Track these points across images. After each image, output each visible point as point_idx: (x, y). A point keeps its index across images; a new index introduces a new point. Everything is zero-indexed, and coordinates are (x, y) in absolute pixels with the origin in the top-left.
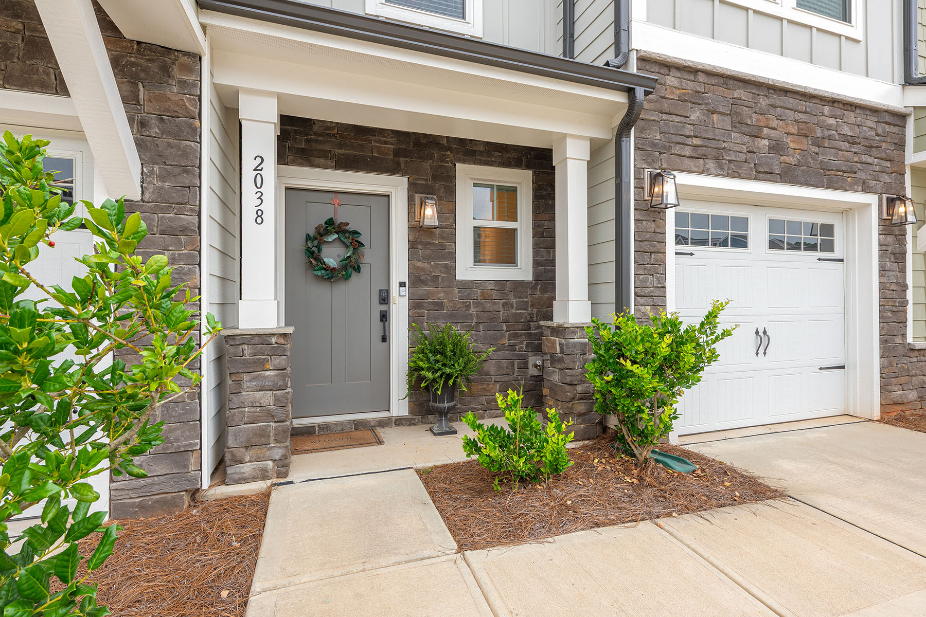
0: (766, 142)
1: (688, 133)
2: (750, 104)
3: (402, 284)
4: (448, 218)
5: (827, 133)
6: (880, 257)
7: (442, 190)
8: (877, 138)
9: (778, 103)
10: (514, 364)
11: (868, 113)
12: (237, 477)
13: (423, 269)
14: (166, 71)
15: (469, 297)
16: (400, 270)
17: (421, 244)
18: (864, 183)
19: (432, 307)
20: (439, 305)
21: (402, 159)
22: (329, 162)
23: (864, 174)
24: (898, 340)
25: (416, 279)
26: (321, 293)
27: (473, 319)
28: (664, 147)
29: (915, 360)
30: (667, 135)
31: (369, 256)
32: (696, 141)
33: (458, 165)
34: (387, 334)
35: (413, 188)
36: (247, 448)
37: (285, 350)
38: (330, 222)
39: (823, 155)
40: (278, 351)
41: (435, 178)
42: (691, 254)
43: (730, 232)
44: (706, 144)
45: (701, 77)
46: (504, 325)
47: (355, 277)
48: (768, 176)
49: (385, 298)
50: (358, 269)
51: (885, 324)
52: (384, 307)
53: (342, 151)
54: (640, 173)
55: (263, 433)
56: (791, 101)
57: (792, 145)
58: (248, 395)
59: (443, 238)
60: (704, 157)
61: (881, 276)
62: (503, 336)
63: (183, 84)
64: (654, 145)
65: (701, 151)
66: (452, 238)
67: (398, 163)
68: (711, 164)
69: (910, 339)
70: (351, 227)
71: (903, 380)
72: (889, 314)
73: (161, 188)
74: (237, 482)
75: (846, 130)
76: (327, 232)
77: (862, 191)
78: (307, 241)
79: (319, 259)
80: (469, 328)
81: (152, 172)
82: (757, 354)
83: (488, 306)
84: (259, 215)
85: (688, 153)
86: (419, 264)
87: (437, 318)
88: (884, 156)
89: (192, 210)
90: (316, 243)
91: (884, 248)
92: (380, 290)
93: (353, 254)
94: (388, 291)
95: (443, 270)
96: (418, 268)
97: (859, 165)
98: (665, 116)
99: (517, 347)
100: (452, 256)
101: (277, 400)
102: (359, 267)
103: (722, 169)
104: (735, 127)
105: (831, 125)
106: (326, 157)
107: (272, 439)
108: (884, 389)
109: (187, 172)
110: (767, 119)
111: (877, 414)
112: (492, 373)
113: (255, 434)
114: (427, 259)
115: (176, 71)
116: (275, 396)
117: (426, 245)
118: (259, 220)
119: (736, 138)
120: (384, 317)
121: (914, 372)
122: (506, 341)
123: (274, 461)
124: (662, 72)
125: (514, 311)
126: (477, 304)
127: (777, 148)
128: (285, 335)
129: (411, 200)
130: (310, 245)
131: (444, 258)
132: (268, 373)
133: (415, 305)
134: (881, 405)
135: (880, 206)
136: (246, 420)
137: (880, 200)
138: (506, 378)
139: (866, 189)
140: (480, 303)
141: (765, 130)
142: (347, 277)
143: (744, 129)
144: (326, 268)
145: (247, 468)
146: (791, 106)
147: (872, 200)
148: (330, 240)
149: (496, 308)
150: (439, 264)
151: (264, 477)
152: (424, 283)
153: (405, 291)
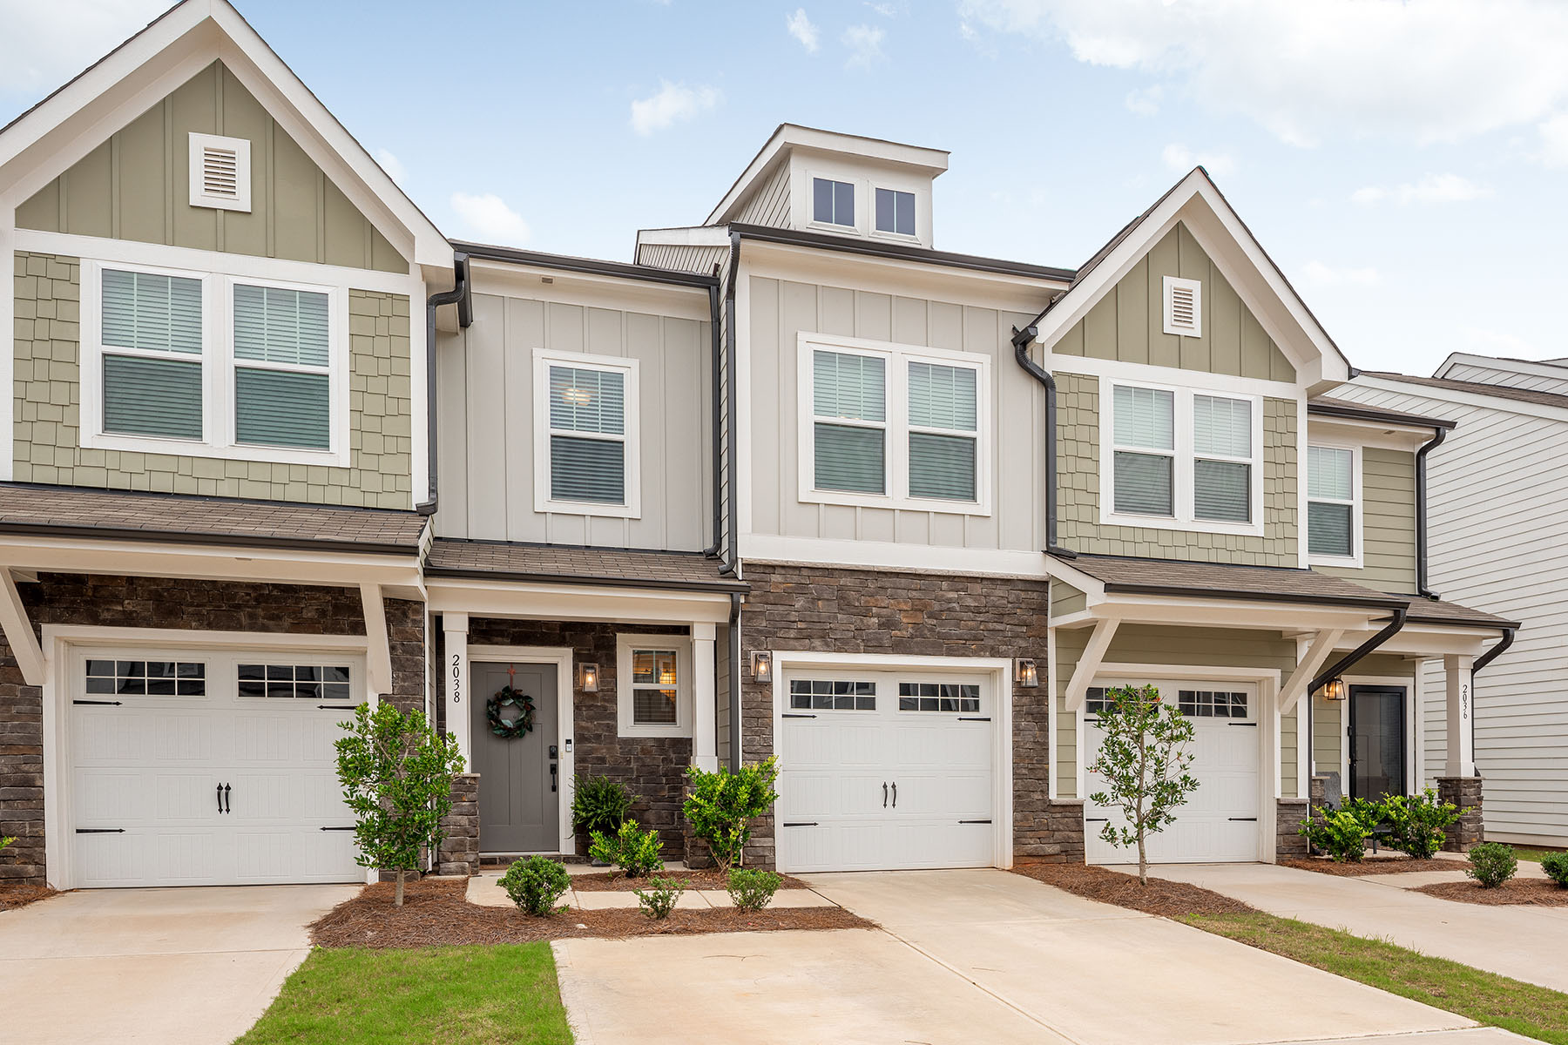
0: (876, 620)
1: (793, 619)
2: (857, 589)
3: (568, 742)
4: (609, 683)
5: (945, 606)
6: (1015, 717)
7: (604, 658)
8: (1010, 605)
9: (888, 585)
10: (674, 815)
11: (999, 583)
12: (446, 870)
13: (587, 729)
14: (405, 614)
15: (630, 752)
16: (566, 729)
17: (585, 706)
18: (993, 649)
19: (595, 761)
20: (602, 760)
21: (567, 633)
22: (505, 640)
23: (992, 641)
24: (1037, 796)
25: (580, 737)
26: (501, 749)
27: (633, 772)
28: (769, 632)
29: (1059, 815)
30: (772, 623)
31: (540, 717)
32: (800, 625)
33: (618, 634)
34: (556, 784)
35: (577, 658)
36: (452, 852)
37: (475, 788)
38: (507, 689)
39: (940, 626)
40: (471, 789)
41: (597, 647)
42: (814, 717)
43: (855, 696)
44: (811, 626)
45: (805, 572)
46: (664, 778)
47: (528, 735)
48: (878, 649)
49: (554, 754)
50: (531, 729)
51: (1020, 781)
52: (553, 761)
53: (517, 629)
54: (747, 654)
55: (462, 843)
56: (903, 582)
57: (905, 620)
58: (452, 818)
59: (605, 700)
60: (809, 637)
61: (1014, 735)
62: (663, 789)
63: (414, 621)
64: (760, 632)
65: (805, 633)
66: (614, 700)
67: (564, 637)
68: (817, 643)
69: (1053, 796)
70: (524, 693)
71: (1042, 834)
72: (1024, 771)
73: (403, 686)
74: (446, 874)
75: (970, 602)
76: (504, 698)
77: (991, 656)
78: (488, 706)
79: (498, 721)
80: (629, 780)
81: (398, 676)
82: (885, 805)
83: (648, 761)
84: (457, 696)
85: (792, 636)
86: (584, 724)
87: (600, 771)
88: (1017, 622)
89: (421, 699)
90: (495, 707)
91: (1018, 709)
92: (551, 747)
93: (526, 715)
94: (557, 747)
95: (605, 728)
96: (583, 728)
97: (985, 633)
98: (769, 607)
99: (677, 799)
100: (614, 716)
101: (470, 821)
102: (531, 726)
103: (828, 646)
104: (842, 610)
105: (951, 599)
106: (503, 636)
107: (468, 847)
108: (1016, 840)
109: (417, 675)
110: (877, 600)
111: (1009, 864)
112: (652, 821)
113: (457, 844)
114: (590, 719)
115: (410, 614)
116: (469, 819)
117: (589, 707)
118: (457, 699)
119: (841, 620)
120: (554, 769)
121: (1054, 827)
122: (665, 793)
123: (469, 863)
124: (767, 571)
125: (673, 766)
126: (637, 759)
127: (888, 624)
128: (475, 778)
129: (575, 668)
130: (490, 709)
131: (606, 718)
132: (464, 803)
133: (580, 760)
134: (1014, 856)
135: (1014, 669)
136: (451, 833)
137: (1014, 664)
138: (666, 827)
139: (995, 653)
140: (639, 758)
141: (874, 610)
142: (522, 736)
143: (852, 610)
144: (505, 728)
145: (452, 865)
146: (903, 586)
147: (1005, 664)
148: (507, 704)
149: (655, 762)
150: (603, 724)
151: (463, 873)
152: (588, 740)
153: (571, 747)
